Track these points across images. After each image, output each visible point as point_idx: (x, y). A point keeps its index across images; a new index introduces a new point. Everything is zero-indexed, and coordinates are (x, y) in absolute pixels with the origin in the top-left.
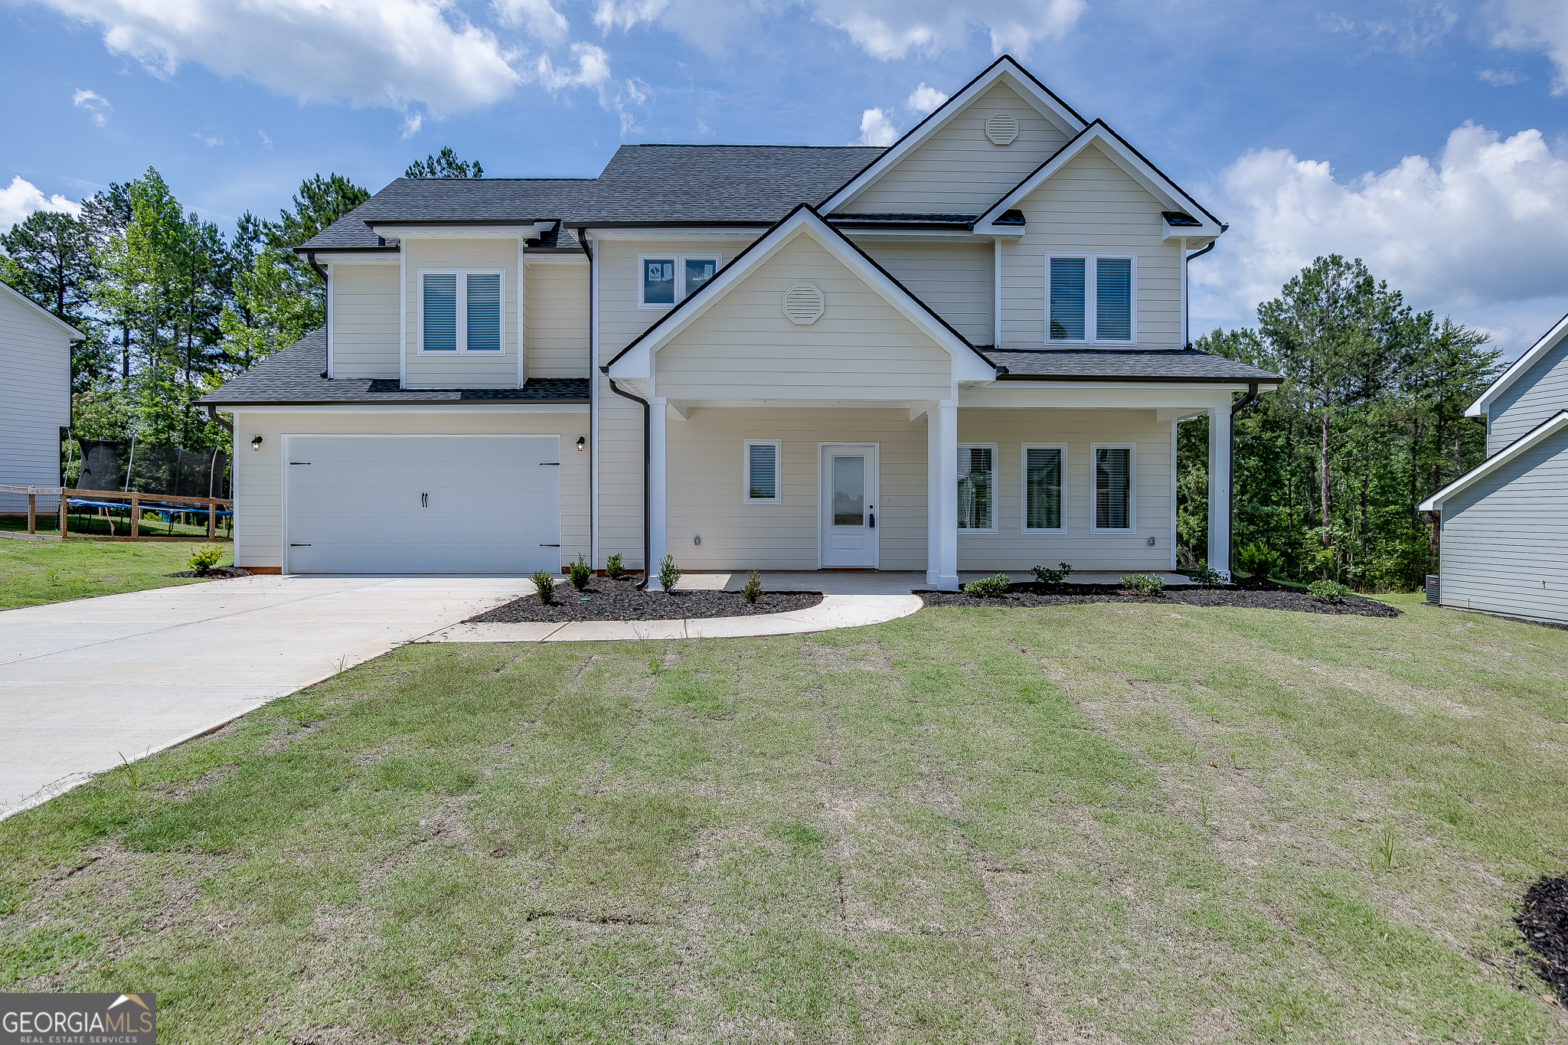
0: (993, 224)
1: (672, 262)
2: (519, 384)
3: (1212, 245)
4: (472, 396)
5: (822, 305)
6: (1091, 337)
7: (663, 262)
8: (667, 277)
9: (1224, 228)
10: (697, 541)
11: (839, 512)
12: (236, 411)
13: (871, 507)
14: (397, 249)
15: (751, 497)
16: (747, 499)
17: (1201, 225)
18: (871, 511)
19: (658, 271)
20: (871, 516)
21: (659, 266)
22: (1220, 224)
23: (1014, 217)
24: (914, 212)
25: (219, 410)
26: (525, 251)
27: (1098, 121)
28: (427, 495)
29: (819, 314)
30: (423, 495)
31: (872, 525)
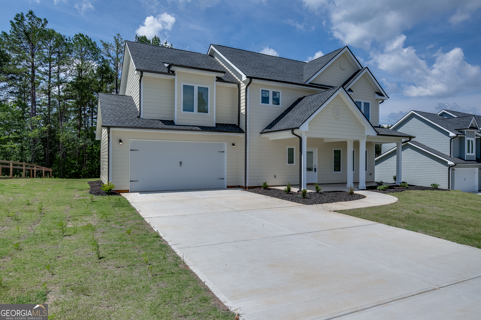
1: (268, 91)
2: (214, 125)
3: (383, 101)
4: (204, 129)
5: (341, 113)
7: (266, 91)
8: (267, 96)
9: (389, 98)
10: (275, 177)
11: (308, 167)
13: (315, 166)
15: (288, 163)
16: (287, 164)
17: (384, 96)
18: (315, 167)
19: (265, 94)
21: (265, 92)
22: (388, 97)
24: (326, 85)
26: (216, 81)
28: (181, 162)
29: (341, 115)
30: (180, 162)
31: (315, 171)
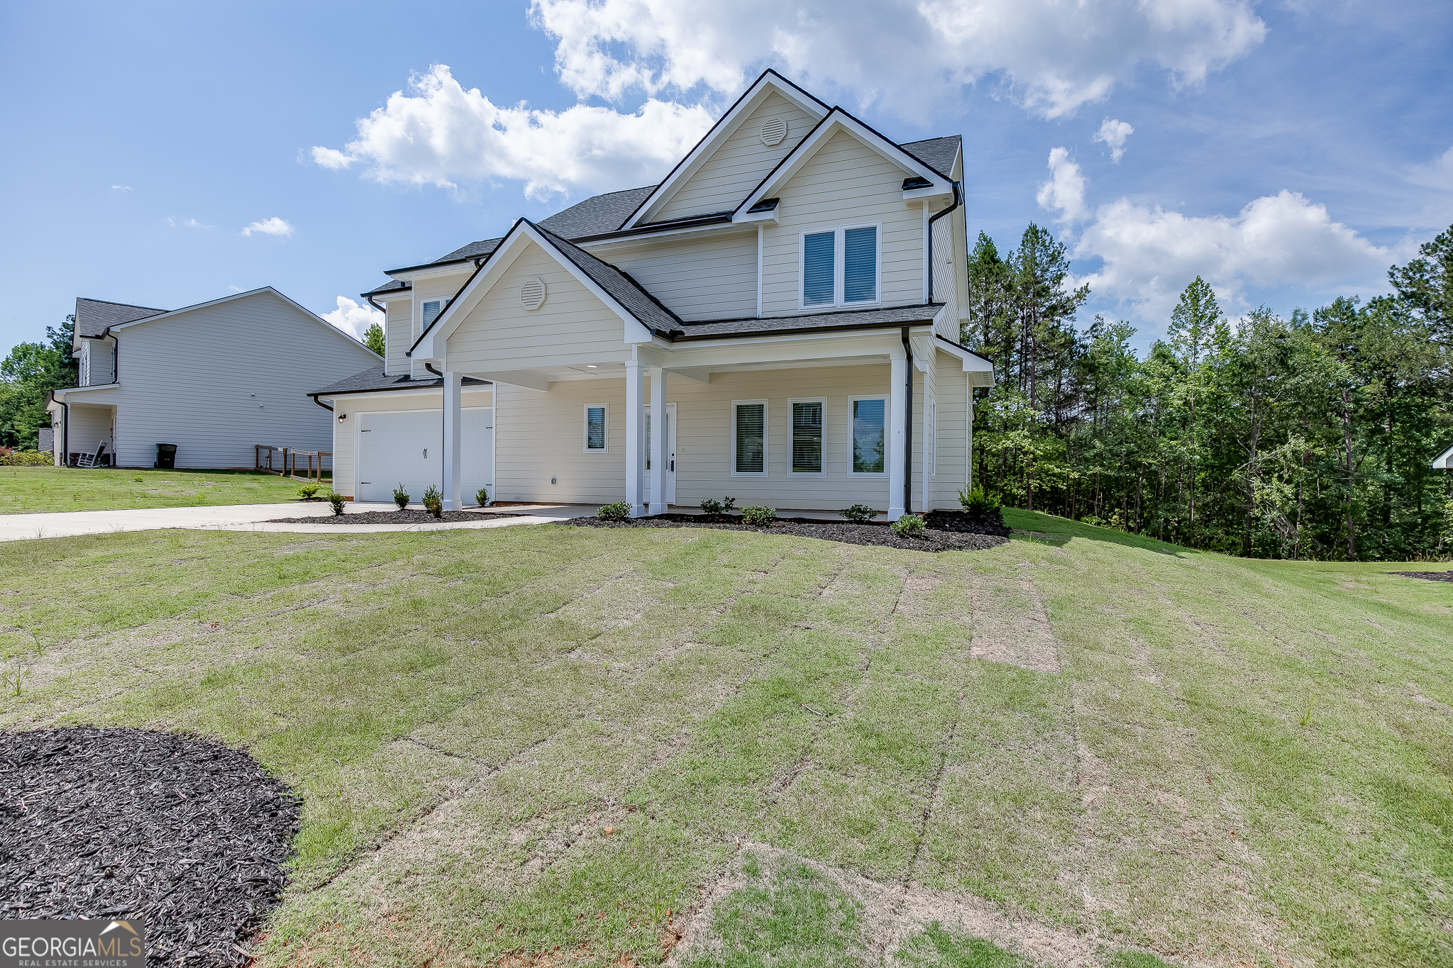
0: (748, 213)
5: (543, 294)
6: (839, 300)
10: (554, 481)
12: (335, 398)
13: (673, 455)
14: (410, 288)
15: (589, 448)
16: (586, 450)
17: (932, 185)
18: (672, 458)
20: (673, 462)
23: (768, 204)
25: (321, 398)
27: (837, 108)
28: (426, 450)
29: (542, 300)
30: (424, 450)
31: (672, 469)
